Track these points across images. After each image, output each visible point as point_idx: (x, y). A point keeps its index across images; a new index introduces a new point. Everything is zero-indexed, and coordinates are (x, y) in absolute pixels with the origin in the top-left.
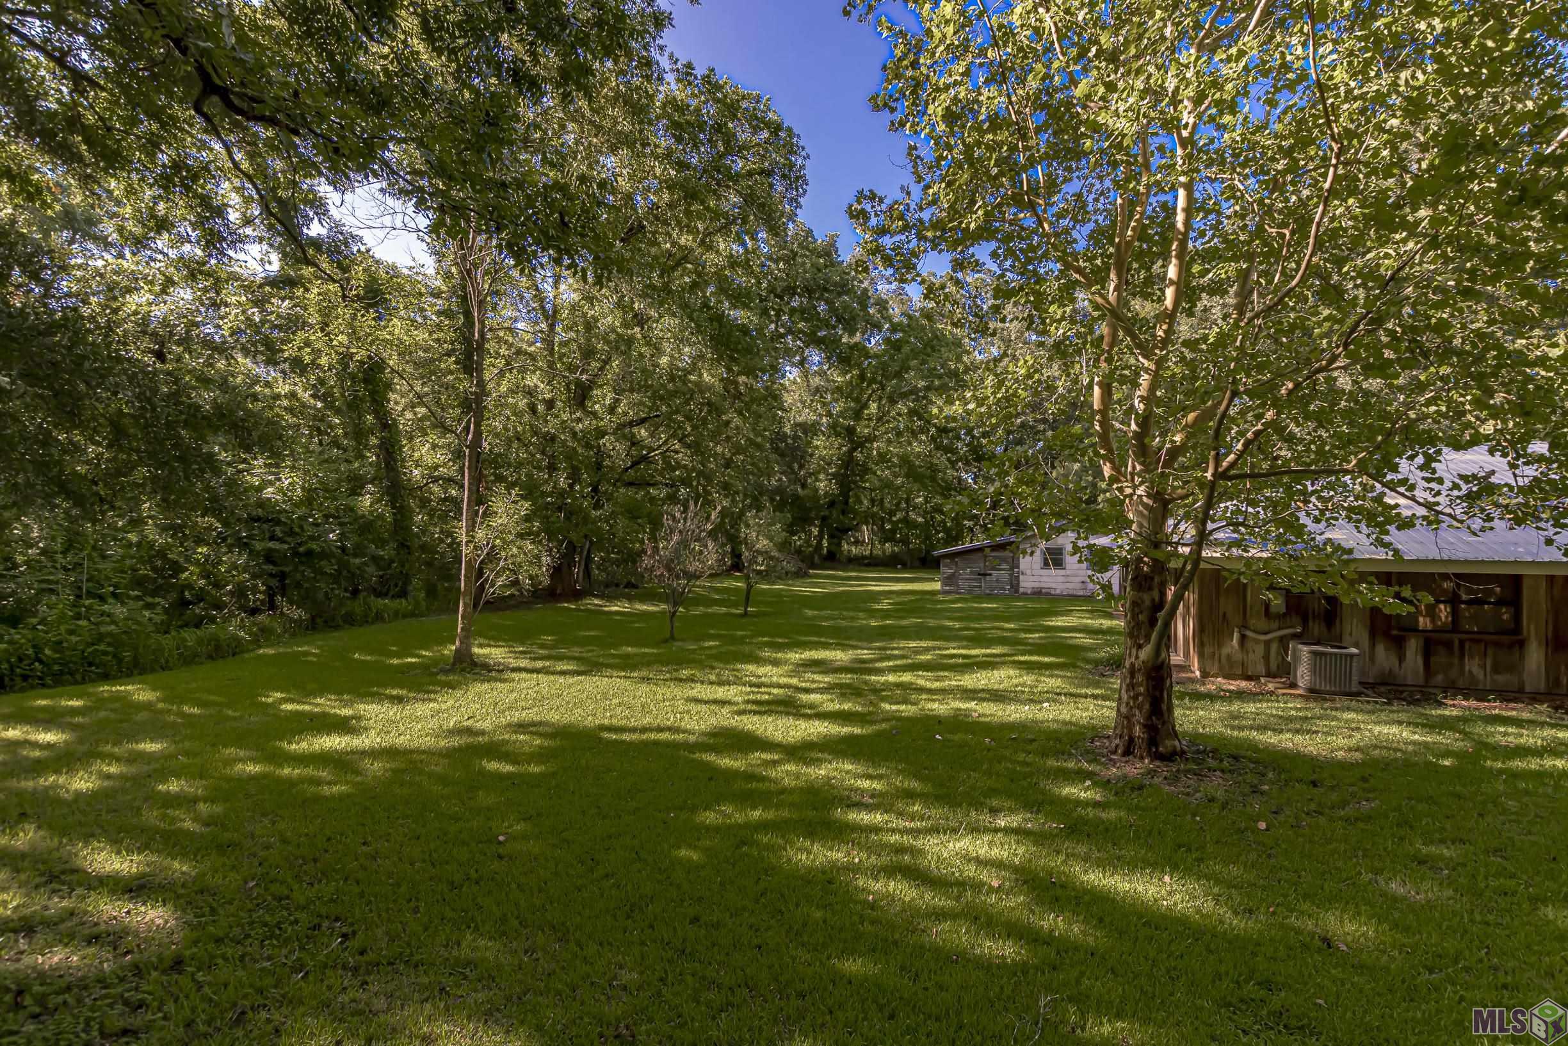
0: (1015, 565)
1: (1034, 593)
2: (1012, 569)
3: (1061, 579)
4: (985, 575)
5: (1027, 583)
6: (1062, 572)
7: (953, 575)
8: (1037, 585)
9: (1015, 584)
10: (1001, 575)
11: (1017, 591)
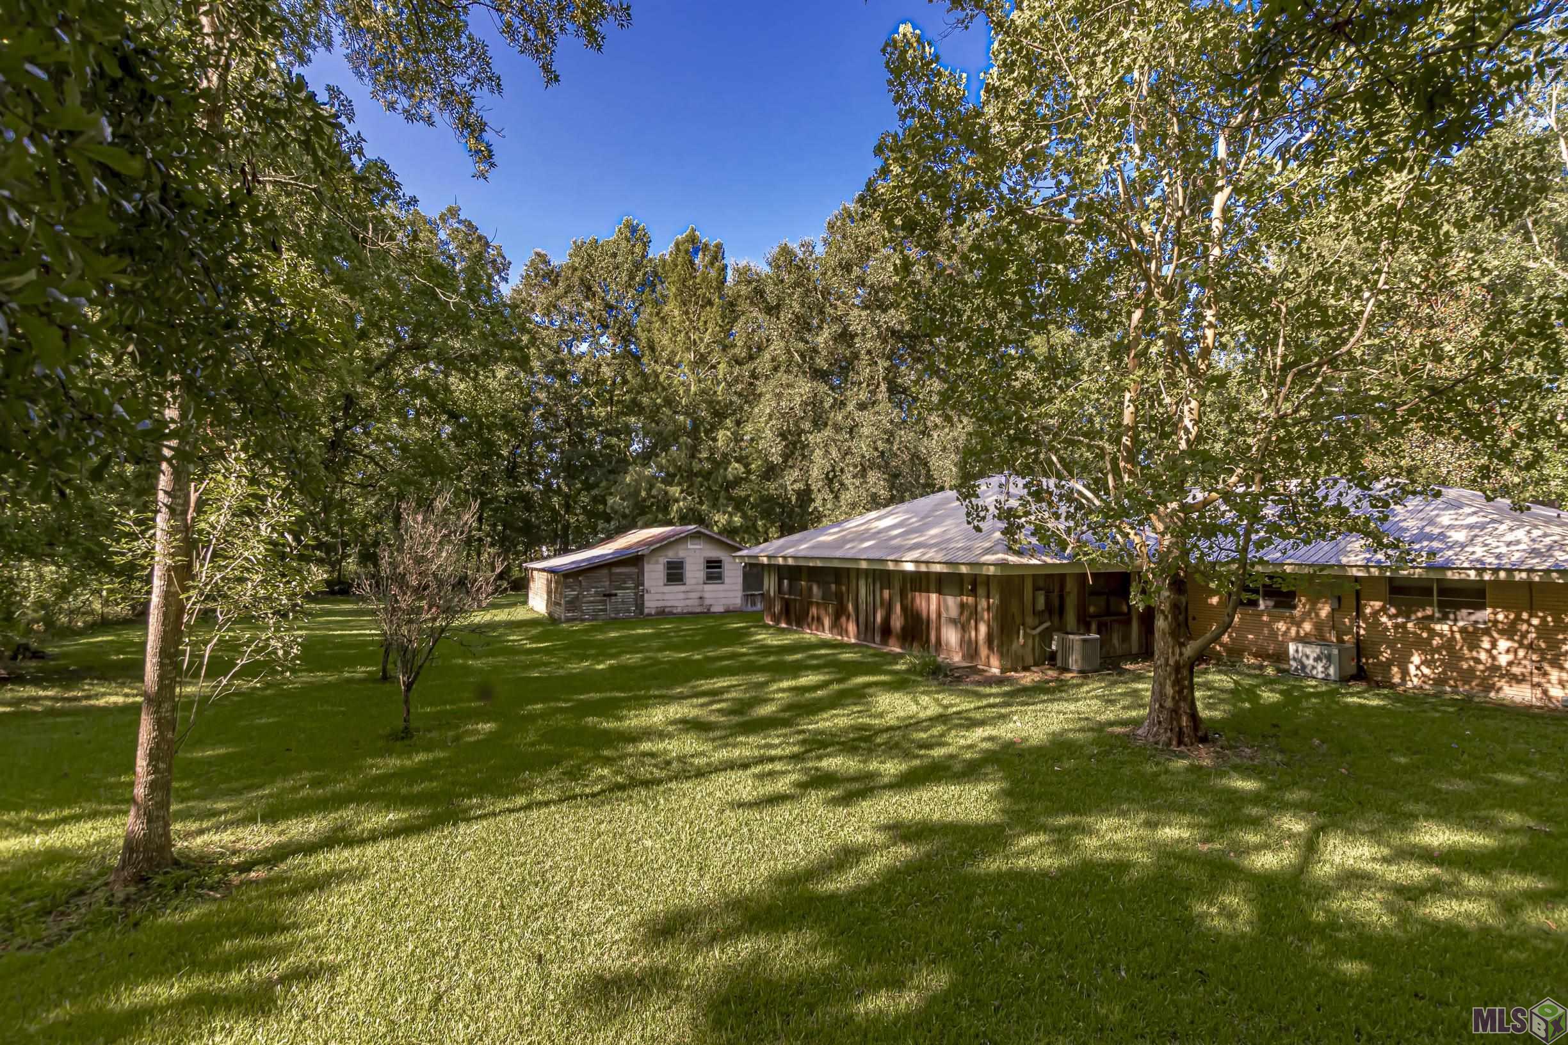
0: (639, 582)
1: (658, 614)
2: (637, 587)
3: (682, 596)
4: (610, 595)
5: (651, 604)
6: (682, 588)
7: (577, 597)
8: (660, 604)
9: (640, 603)
10: (625, 594)
11: (642, 613)
